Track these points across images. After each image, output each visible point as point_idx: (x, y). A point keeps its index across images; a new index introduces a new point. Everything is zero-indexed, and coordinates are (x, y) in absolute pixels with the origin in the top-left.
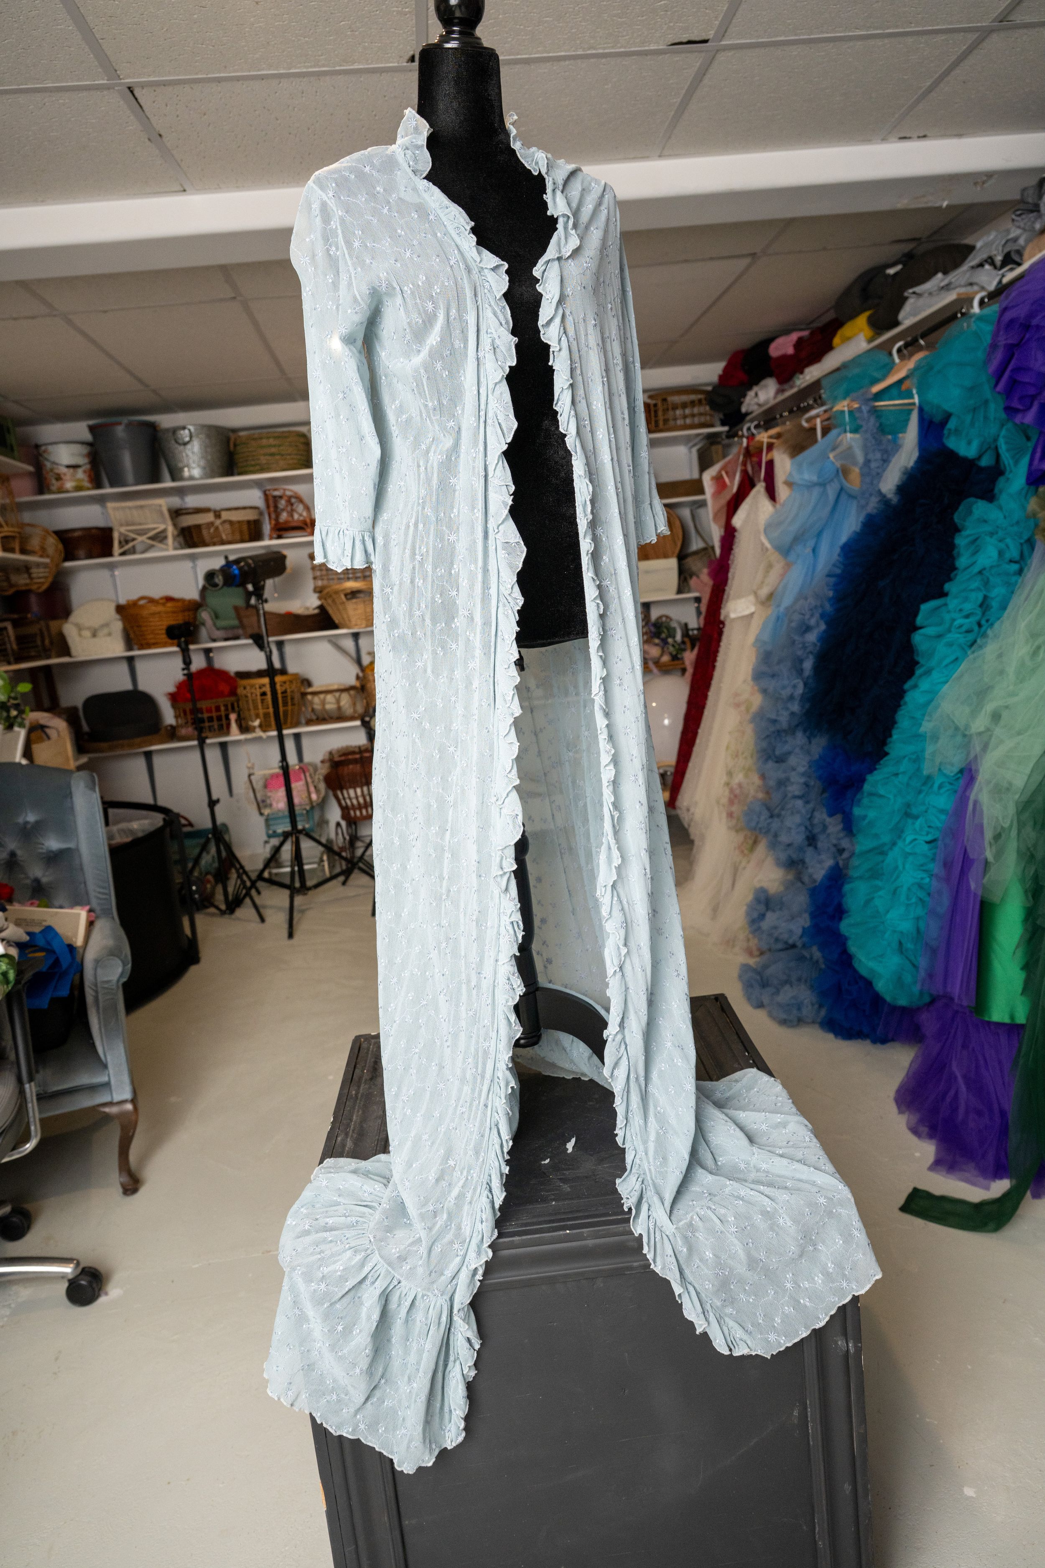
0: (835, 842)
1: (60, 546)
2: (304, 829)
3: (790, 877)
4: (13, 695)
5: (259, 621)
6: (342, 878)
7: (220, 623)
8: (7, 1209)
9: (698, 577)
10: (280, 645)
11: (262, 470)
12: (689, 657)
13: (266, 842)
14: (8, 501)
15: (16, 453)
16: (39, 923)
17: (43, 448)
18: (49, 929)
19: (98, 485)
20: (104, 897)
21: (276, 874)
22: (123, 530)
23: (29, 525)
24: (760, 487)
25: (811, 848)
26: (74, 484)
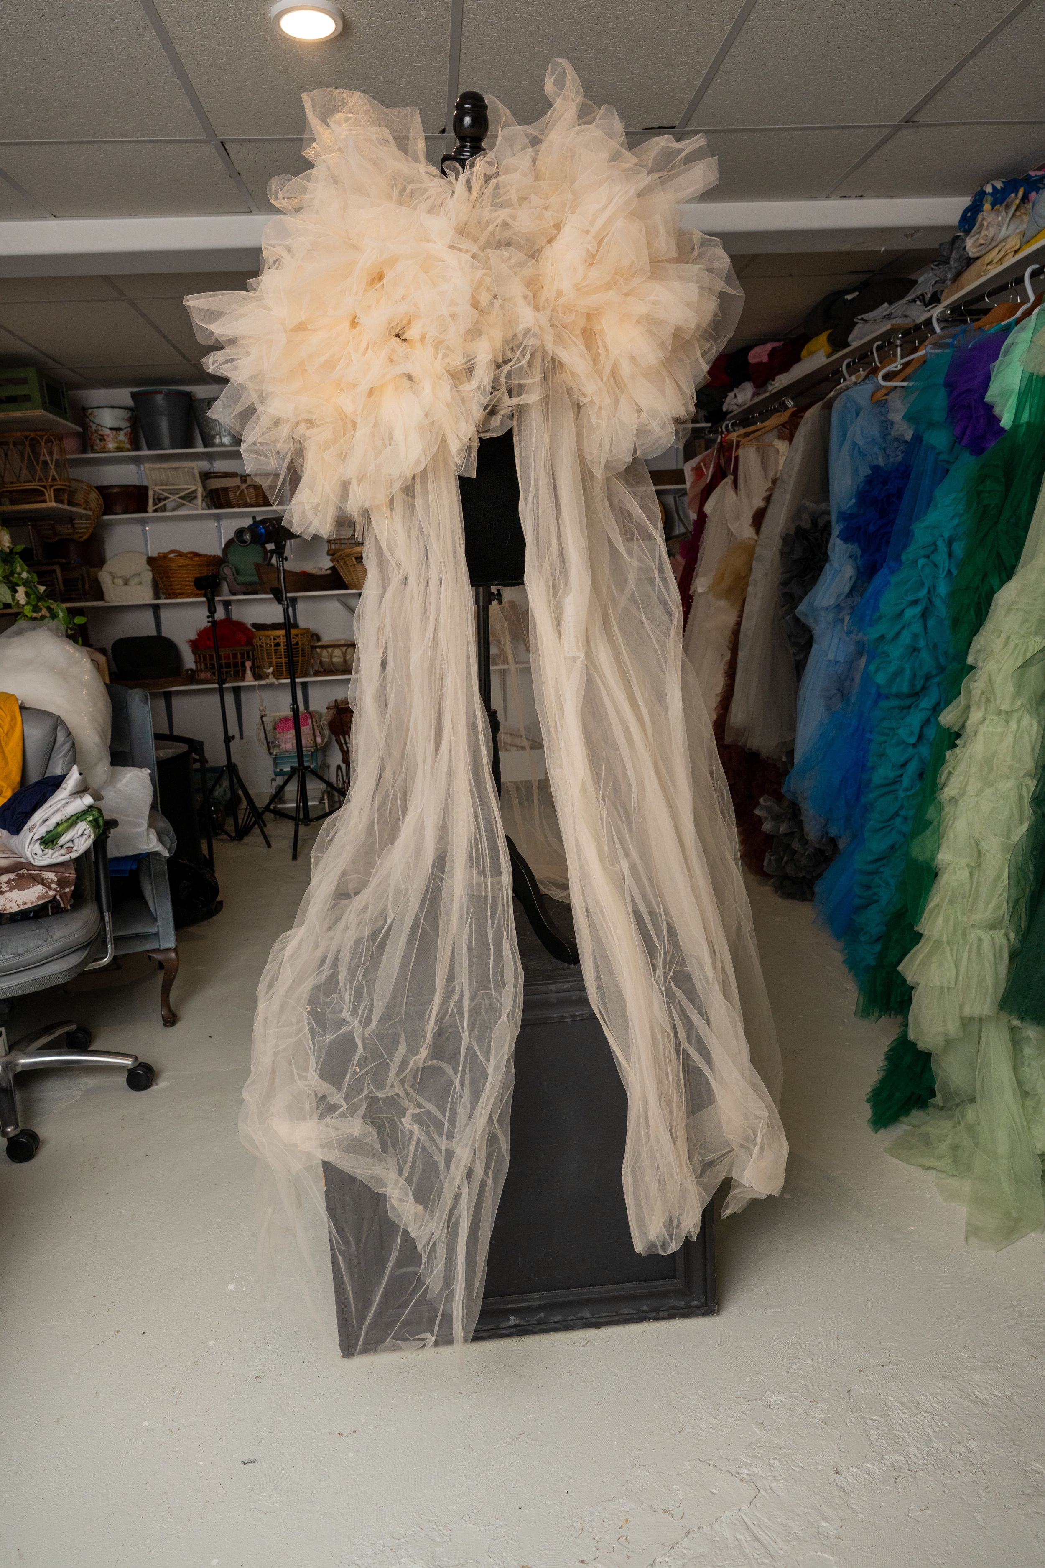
1: (101, 501)
2: (309, 767)
4: (71, 626)
5: (279, 578)
7: (241, 578)
8: (73, 1027)
10: (294, 600)
13: (273, 780)
14: (60, 458)
15: (68, 415)
17: (90, 411)
19: (137, 448)
21: (281, 808)
22: (157, 489)
23: (74, 480)
24: (729, 479)
26: (116, 445)
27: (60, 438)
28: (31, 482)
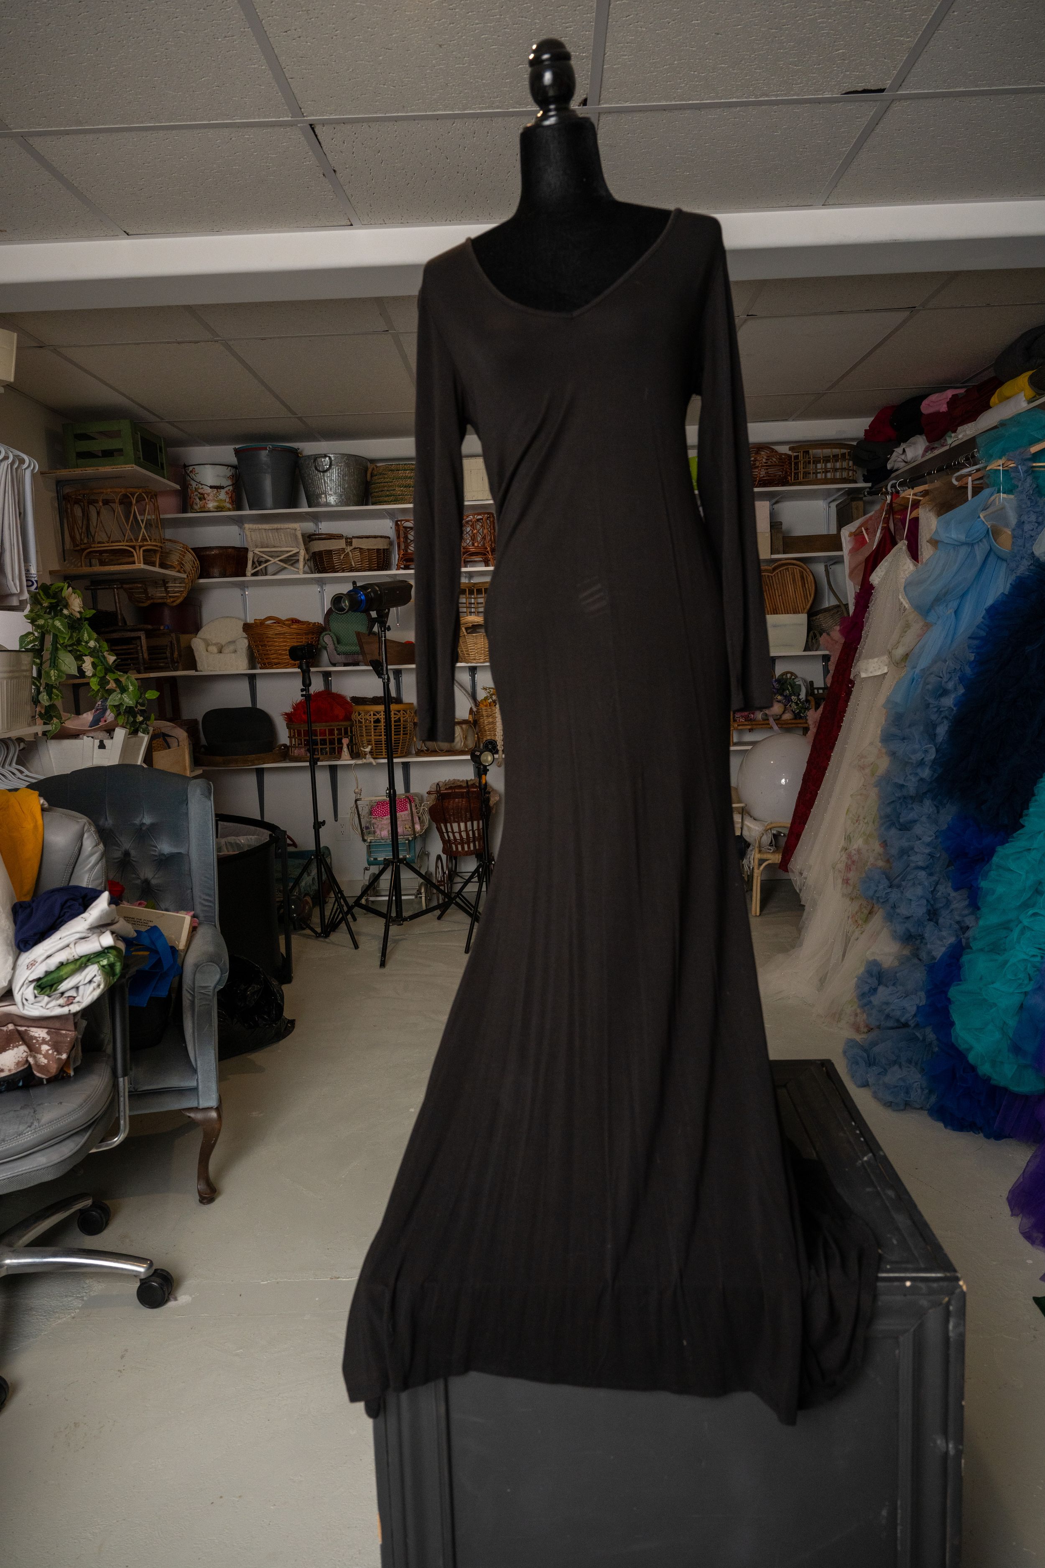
0: (958, 918)
1: (197, 563)
2: (405, 859)
3: (906, 952)
4: (140, 701)
5: (380, 648)
6: (437, 912)
7: (341, 648)
8: (88, 1202)
9: (828, 634)
10: (398, 673)
11: (396, 501)
12: (813, 716)
13: (366, 869)
14: (153, 517)
15: (165, 472)
16: (146, 923)
17: (191, 468)
18: (155, 929)
19: (239, 508)
20: (210, 904)
21: (373, 902)
22: (257, 551)
23: (170, 540)
24: (902, 545)
25: (932, 923)
26: (216, 504)
27: (154, 495)
28: (120, 542)
